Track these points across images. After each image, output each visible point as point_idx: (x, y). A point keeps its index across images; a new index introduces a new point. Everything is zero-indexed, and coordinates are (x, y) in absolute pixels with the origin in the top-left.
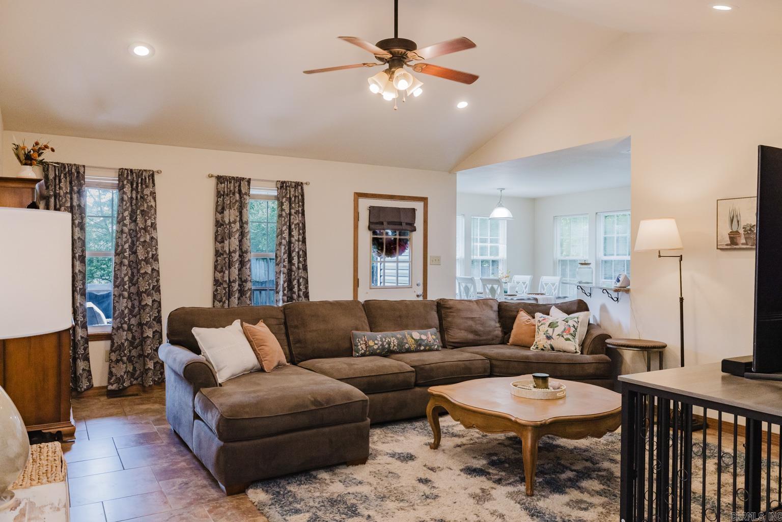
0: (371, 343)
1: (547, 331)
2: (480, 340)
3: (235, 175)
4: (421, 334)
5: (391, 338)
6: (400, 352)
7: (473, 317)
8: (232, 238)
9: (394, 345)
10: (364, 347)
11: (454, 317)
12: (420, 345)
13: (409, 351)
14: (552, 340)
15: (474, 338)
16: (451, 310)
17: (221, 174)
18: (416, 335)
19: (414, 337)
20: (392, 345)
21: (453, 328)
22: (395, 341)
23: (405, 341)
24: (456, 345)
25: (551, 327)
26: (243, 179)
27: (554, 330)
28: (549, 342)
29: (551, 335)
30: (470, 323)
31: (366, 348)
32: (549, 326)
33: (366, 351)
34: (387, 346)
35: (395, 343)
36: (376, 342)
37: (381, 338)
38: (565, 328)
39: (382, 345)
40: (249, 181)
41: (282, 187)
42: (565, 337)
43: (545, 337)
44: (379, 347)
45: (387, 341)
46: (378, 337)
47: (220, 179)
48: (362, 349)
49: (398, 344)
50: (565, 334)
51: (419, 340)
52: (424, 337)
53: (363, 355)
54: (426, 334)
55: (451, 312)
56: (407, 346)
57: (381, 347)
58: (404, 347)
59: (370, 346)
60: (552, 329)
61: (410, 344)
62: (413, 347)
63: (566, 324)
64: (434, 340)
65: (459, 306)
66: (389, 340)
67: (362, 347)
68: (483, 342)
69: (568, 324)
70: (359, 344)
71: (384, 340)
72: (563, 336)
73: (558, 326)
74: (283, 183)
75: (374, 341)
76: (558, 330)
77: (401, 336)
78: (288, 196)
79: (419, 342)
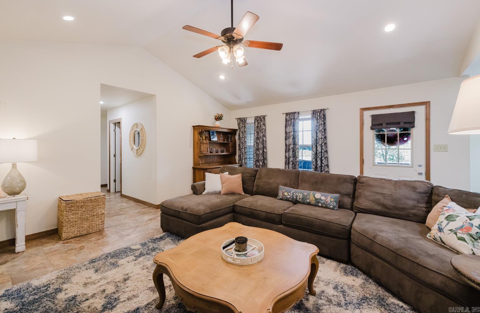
0: (286, 194)
1: (442, 222)
2: (390, 213)
3: (292, 112)
4: (322, 195)
5: (299, 194)
6: (303, 203)
7: (384, 193)
8: (290, 139)
9: (300, 198)
10: (282, 194)
11: (364, 190)
12: (318, 202)
13: (309, 204)
14: (442, 233)
15: (381, 209)
16: (363, 185)
17: (287, 112)
18: (318, 195)
19: (315, 197)
20: (298, 198)
21: (362, 198)
22: (301, 196)
23: (308, 197)
24: (362, 210)
25: (447, 220)
26: (295, 113)
27: (448, 223)
28: (439, 234)
29: (443, 228)
30: (378, 197)
31: (283, 196)
32: (446, 218)
33: (283, 197)
34: (295, 198)
35: (300, 197)
36: (289, 194)
37: (293, 193)
38: (463, 225)
39: (293, 196)
40: (298, 113)
41: (313, 113)
42: (459, 235)
43: (437, 228)
44: (290, 197)
45: (296, 195)
46: (292, 191)
47: (287, 114)
48: (281, 196)
49: (302, 198)
50: (461, 232)
51: (319, 199)
52: (323, 198)
53: (281, 199)
54: (326, 197)
55: (362, 186)
56: (308, 201)
57: (291, 197)
58: (306, 201)
59: (285, 195)
60: (447, 222)
61: (311, 199)
62: (313, 202)
63: (469, 221)
64: (331, 202)
65: (372, 183)
66: (298, 195)
67: (280, 194)
68: (394, 215)
69: (471, 222)
70: (280, 193)
71: (295, 193)
72: (456, 233)
73: (455, 220)
74: (314, 111)
75: (288, 193)
76: (453, 225)
77: (306, 194)
78: (316, 117)
79: (318, 201)
